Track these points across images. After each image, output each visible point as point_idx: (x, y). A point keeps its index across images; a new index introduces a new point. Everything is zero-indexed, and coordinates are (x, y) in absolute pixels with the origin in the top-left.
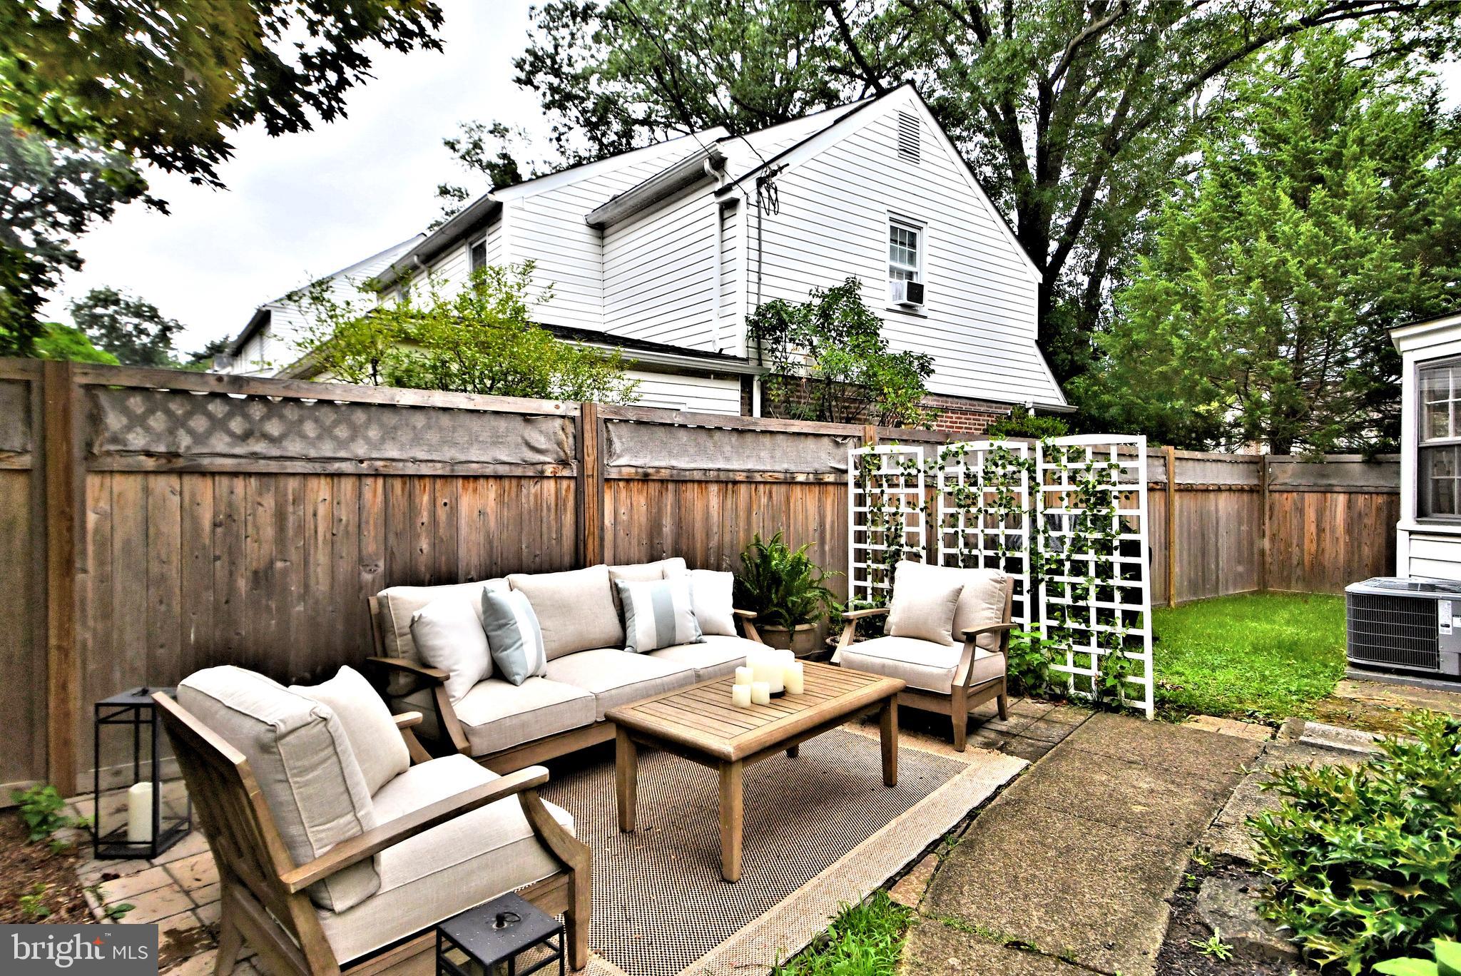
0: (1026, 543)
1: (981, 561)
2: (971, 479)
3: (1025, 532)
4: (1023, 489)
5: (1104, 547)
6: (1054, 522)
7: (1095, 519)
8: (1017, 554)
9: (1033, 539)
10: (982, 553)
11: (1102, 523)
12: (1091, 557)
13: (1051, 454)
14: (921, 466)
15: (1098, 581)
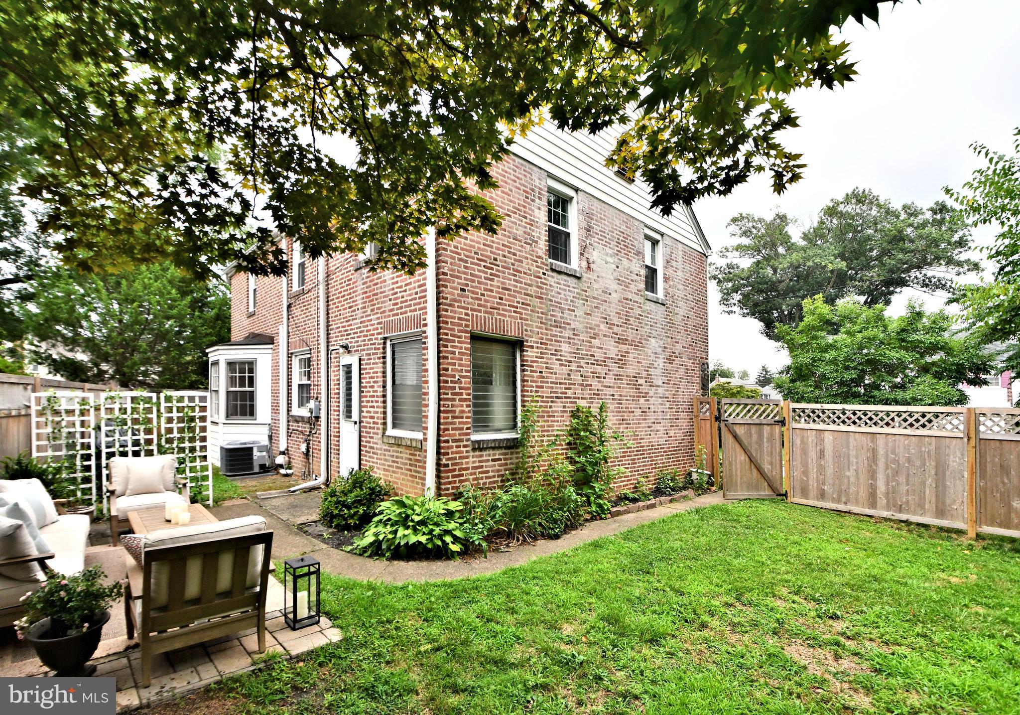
0: (155, 441)
1: (130, 454)
2: (123, 411)
3: (154, 437)
4: (154, 416)
5: (192, 440)
6: (170, 431)
7: (189, 428)
8: (151, 448)
9: (159, 439)
10: (130, 449)
11: (192, 429)
12: (187, 444)
13: (168, 399)
14: (92, 404)
15: (190, 455)
